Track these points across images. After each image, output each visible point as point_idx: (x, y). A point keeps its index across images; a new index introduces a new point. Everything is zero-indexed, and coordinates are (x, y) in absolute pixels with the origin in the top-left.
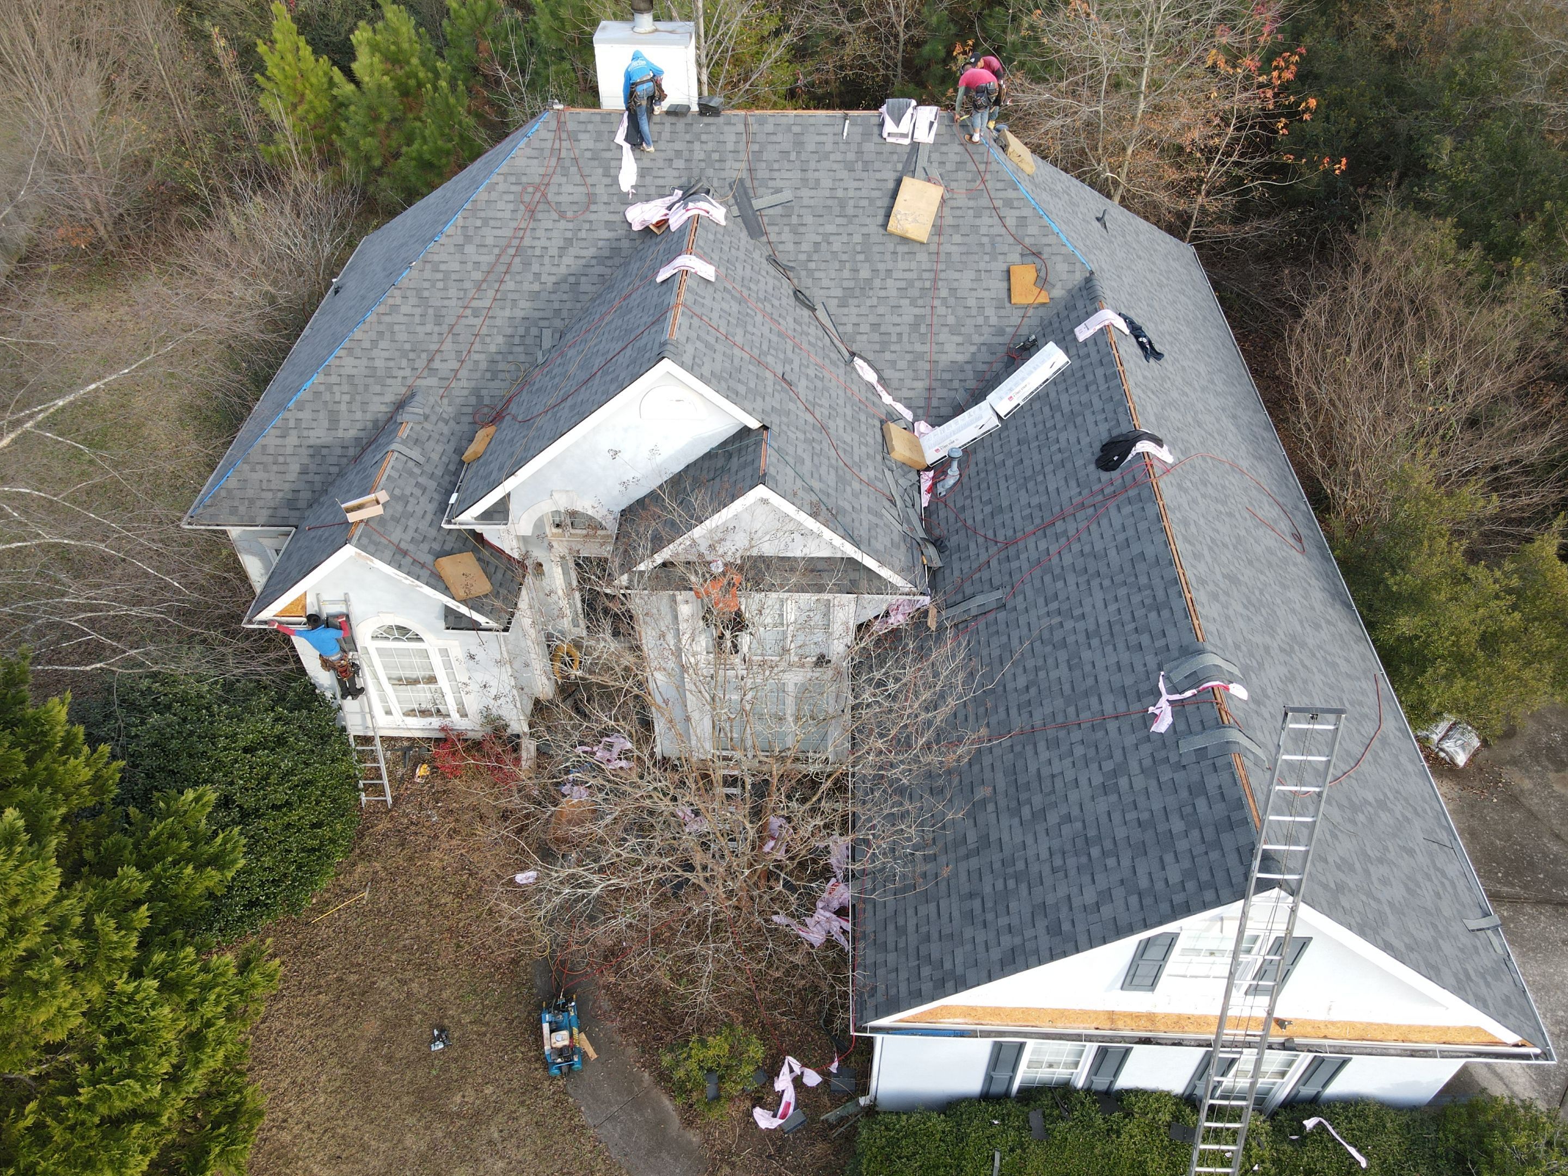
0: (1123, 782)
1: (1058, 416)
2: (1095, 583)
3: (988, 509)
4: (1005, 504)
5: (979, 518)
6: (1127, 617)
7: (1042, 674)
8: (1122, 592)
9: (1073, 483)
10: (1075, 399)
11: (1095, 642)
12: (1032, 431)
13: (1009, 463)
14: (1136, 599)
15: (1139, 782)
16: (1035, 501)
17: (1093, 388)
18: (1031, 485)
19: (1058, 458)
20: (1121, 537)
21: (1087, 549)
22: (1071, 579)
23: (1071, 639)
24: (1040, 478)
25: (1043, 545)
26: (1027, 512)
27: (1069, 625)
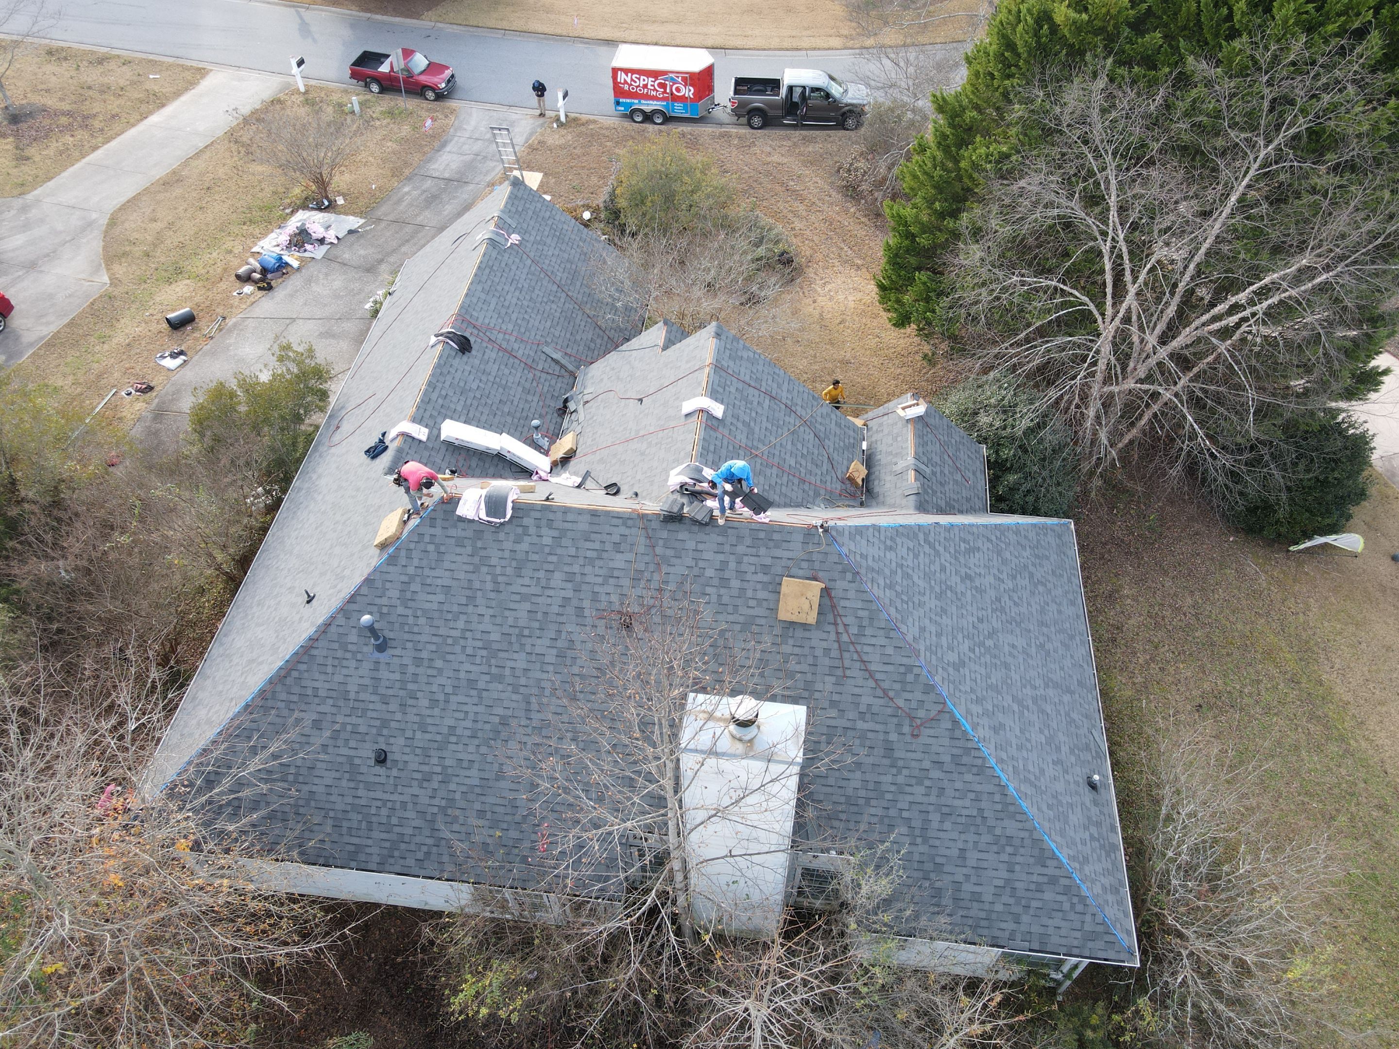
0: (538, 238)
1: (469, 402)
2: (507, 304)
3: (530, 398)
4: (520, 389)
5: (536, 399)
6: (503, 279)
7: (545, 300)
8: (499, 288)
9: (486, 357)
10: (455, 399)
11: (520, 286)
12: (486, 411)
13: (506, 410)
14: (497, 280)
15: (534, 233)
16: (507, 371)
17: (444, 393)
18: (504, 382)
19: (484, 378)
20: (485, 307)
21: (500, 321)
22: (514, 317)
23: (528, 297)
24: (498, 380)
25: (516, 346)
26: (513, 371)
27: (526, 303)
